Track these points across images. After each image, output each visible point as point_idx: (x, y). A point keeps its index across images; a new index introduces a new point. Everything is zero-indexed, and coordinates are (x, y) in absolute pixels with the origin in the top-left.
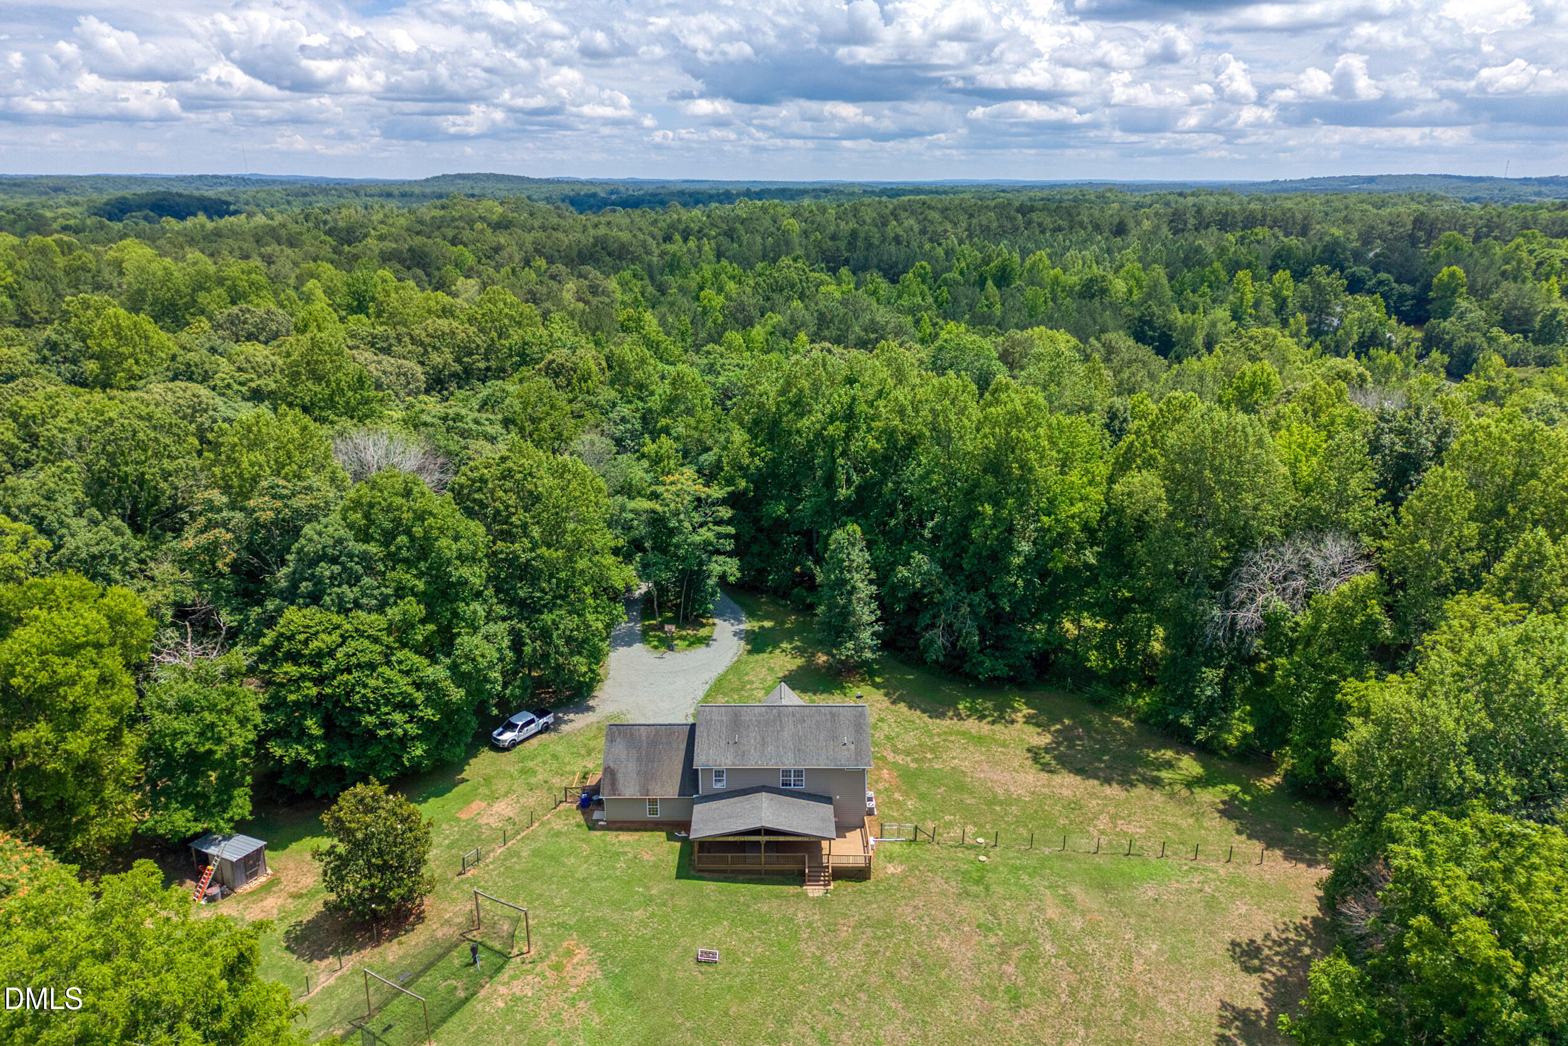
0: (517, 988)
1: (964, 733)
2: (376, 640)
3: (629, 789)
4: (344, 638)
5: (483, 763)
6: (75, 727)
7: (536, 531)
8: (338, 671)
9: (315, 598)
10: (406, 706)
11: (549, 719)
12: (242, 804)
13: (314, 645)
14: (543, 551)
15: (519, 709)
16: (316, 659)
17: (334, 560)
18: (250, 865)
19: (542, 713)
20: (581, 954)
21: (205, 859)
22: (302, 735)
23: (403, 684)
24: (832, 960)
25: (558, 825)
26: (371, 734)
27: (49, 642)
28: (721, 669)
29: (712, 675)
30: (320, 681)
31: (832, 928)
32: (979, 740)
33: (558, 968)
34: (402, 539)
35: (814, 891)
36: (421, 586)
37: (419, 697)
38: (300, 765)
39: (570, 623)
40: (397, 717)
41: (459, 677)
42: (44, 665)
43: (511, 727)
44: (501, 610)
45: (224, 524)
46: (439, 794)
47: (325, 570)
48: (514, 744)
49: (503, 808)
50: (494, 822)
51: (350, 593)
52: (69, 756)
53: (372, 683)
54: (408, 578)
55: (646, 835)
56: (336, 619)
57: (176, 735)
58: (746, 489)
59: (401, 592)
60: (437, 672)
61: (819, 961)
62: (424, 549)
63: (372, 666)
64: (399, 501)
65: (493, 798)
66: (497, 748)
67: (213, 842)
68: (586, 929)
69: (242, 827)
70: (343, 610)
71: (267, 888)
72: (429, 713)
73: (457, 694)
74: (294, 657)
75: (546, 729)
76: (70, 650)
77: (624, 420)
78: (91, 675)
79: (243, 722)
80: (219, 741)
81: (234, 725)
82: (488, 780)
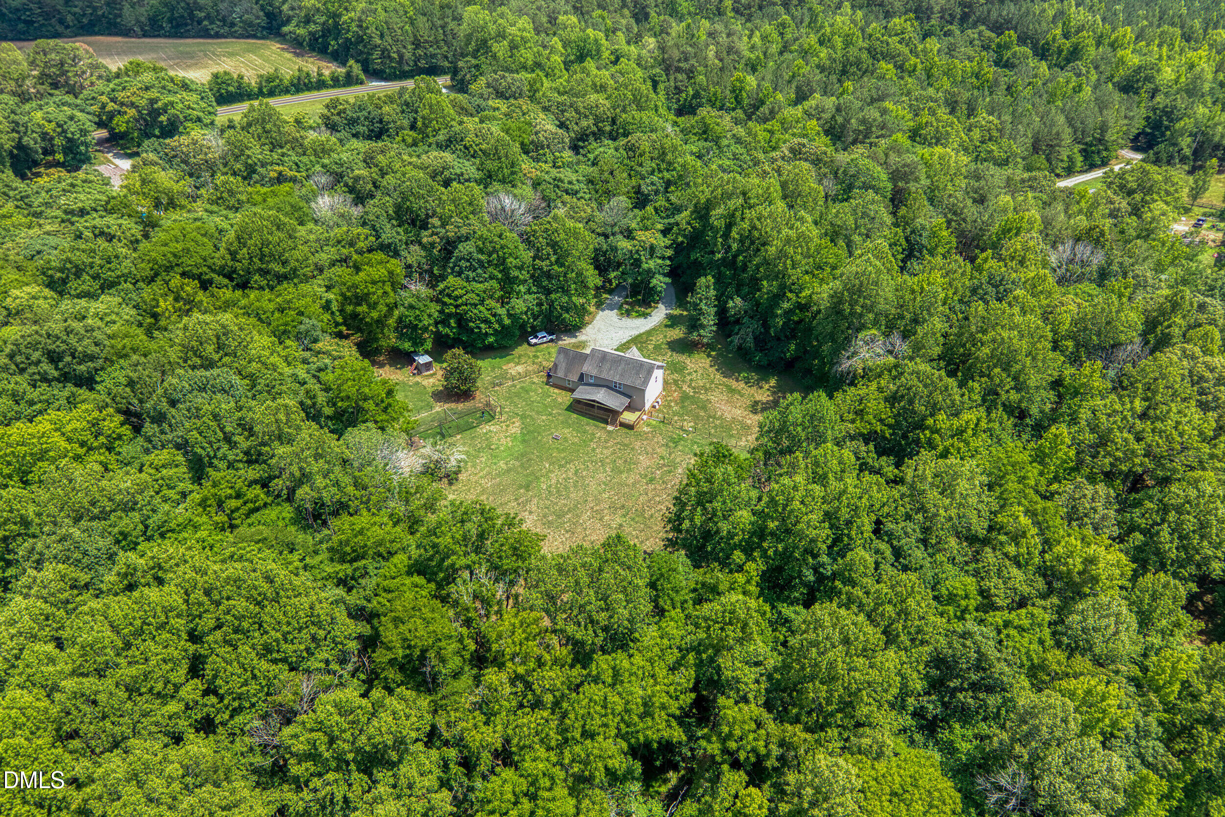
0: (492, 428)
1: (727, 386)
2: (478, 295)
3: (561, 374)
4: (467, 292)
5: (522, 349)
6: (374, 308)
7: (553, 259)
8: (462, 304)
9: (459, 274)
10: (486, 321)
11: (554, 337)
12: (429, 345)
13: (456, 293)
14: (556, 267)
15: (541, 331)
16: (456, 298)
17: (468, 261)
18: (428, 366)
19: (551, 334)
20: (517, 424)
21: (414, 360)
22: (449, 326)
23: (487, 314)
24: (598, 451)
25: (536, 380)
26: (472, 330)
27: (368, 279)
28: (642, 331)
29: (635, 333)
30: (457, 307)
31: (606, 441)
32: (732, 391)
33: (508, 426)
34: (495, 256)
35: (610, 428)
36: (500, 276)
37: (493, 319)
38: (447, 335)
39: (565, 299)
40: (483, 326)
41: (509, 315)
42: (366, 287)
43: (536, 337)
44: (534, 289)
45: (437, 234)
46: (501, 358)
47: (463, 264)
48: (536, 344)
49: (520, 369)
50: (514, 373)
51: (471, 275)
52: (372, 318)
53: (476, 311)
54: (496, 273)
55: (564, 392)
56: (465, 284)
57: (407, 317)
58: (682, 242)
59: (492, 277)
60: (502, 311)
61: (594, 450)
62: (502, 261)
63: (476, 305)
64: (496, 239)
65: (518, 364)
66: (529, 344)
67: (418, 355)
68: (523, 417)
69: (427, 352)
70: (468, 280)
71: (432, 375)
72: (497, 326)
73: (507, 321)
74: (449, 296)
75: (552, 341)
76: (374, 283)
77: (652, 184)
78: (380, 292)
79: (430, 316)
80: (420, 321)
81: (426, 317)
82: (520, 356)
